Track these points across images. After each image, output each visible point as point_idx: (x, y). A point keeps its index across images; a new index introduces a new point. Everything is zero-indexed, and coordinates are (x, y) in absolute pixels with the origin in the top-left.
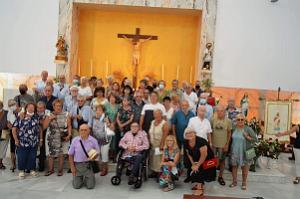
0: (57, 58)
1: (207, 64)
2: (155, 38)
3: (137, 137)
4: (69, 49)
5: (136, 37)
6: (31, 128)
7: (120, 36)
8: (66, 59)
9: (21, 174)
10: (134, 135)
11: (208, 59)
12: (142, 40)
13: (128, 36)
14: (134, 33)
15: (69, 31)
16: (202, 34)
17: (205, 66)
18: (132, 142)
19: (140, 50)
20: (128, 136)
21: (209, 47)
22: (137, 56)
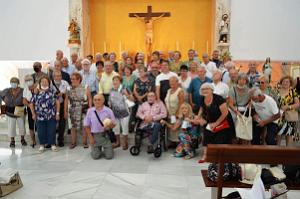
0: (70, 41)
1: (224, 37)
2: (167, 15)
3: (154, 106)
4: (81, 32)
5: (148, 15)
6: (45, 101)
7: (132, 15)
8: (79, 42)
9: (41, 148)
10: (151, 104)
11: (225, 31)
12: (154, 18)
13: (140, 15)
14: (146, 11)
15: (80, 13)
16: (217, 5)
17: (221, 39)
18: (149, 112)
19: (153, 28)
20: (145, 106)
21: (225, 19)
22: (150, 35)
